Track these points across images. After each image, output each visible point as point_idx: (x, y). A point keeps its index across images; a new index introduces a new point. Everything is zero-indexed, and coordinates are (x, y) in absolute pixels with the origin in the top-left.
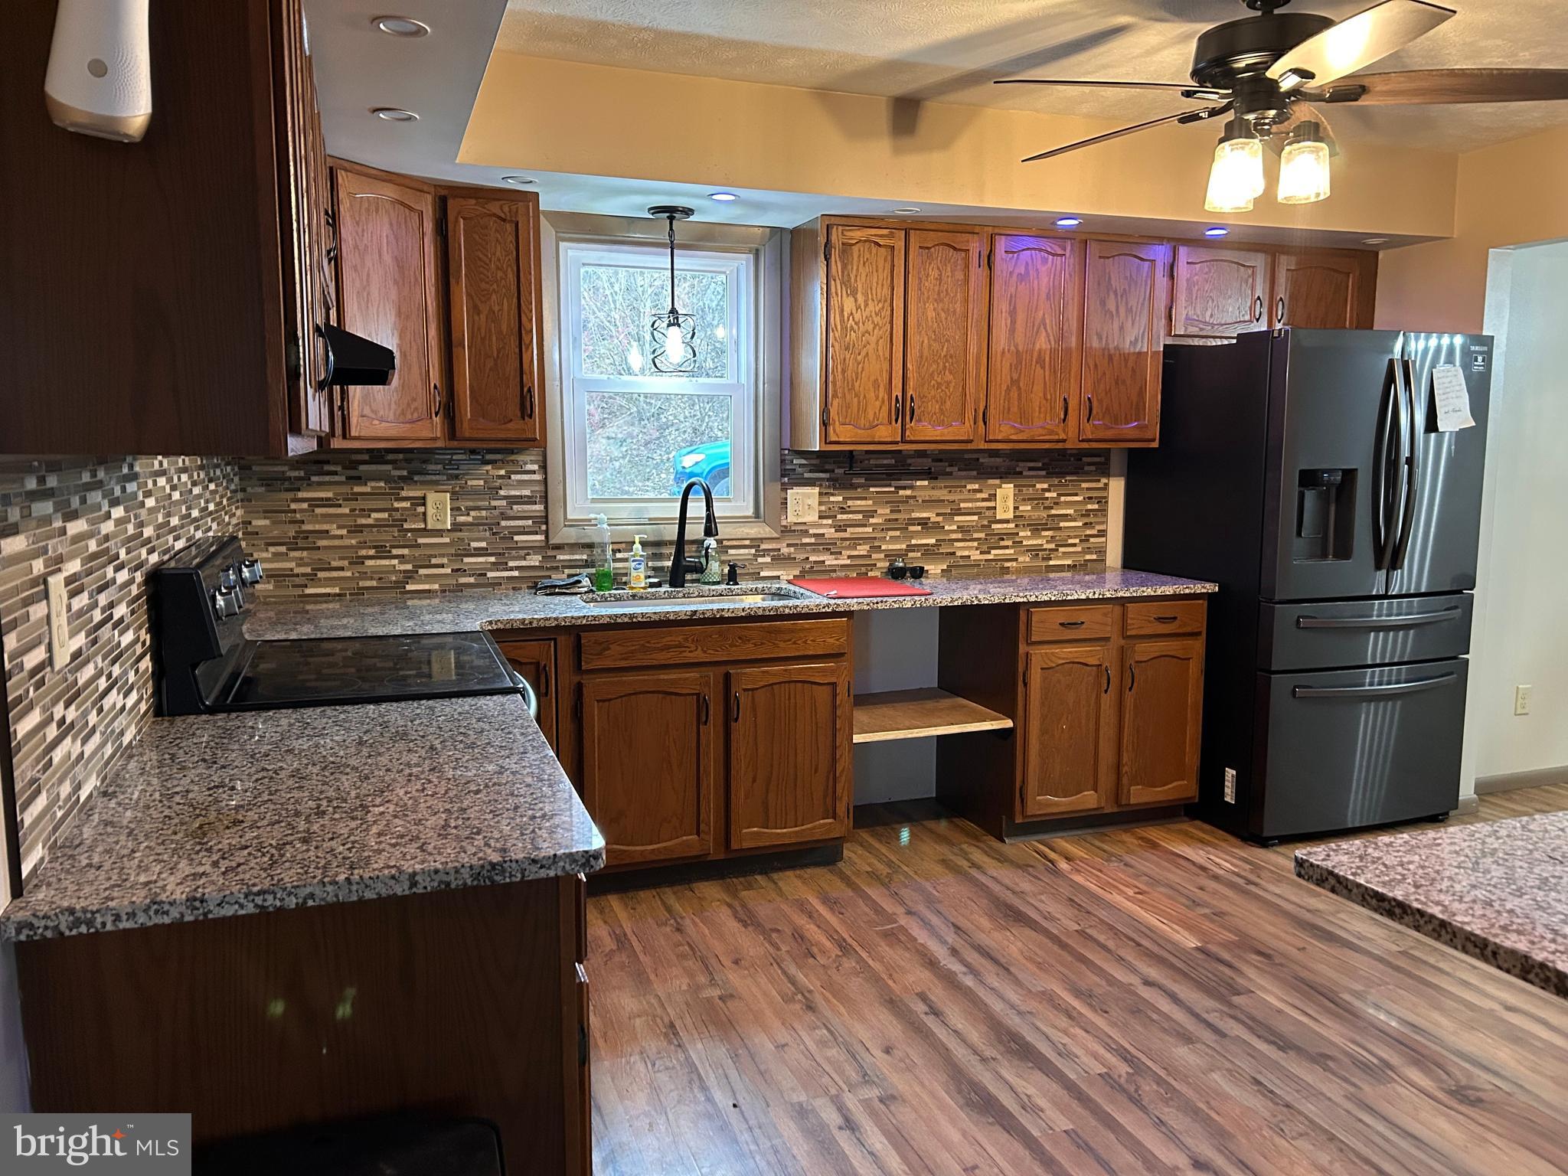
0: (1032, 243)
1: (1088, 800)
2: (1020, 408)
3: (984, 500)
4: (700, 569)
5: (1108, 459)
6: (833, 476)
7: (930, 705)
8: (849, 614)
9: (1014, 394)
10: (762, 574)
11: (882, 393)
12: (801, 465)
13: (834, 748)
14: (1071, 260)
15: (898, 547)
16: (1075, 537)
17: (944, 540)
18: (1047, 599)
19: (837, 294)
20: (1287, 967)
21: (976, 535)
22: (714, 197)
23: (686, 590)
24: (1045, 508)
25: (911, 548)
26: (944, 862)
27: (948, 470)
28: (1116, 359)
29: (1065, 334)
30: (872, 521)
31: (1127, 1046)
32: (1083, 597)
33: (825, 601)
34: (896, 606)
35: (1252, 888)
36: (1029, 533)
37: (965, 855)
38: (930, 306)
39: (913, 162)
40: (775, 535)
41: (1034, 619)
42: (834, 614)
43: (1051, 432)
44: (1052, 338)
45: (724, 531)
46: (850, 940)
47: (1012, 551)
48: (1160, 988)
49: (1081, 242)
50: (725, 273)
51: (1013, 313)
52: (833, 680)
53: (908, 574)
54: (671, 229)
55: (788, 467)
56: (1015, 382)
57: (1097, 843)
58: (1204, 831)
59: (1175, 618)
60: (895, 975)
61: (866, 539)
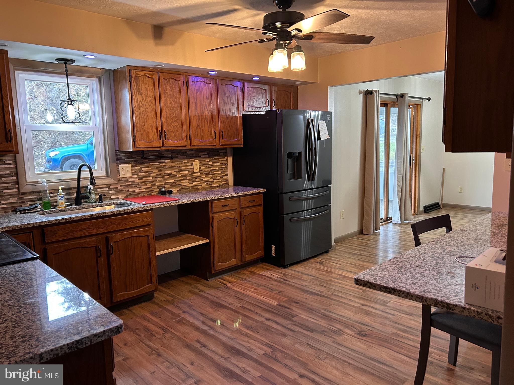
0: (200, 79)
1: (234, 262)
2: (201, 135)
3: (189, 166)
4: (87, 198)
5: (227, 151)
6: (136, 159)
7: (179, 238)
8: (152, 210)
9: (199, 130)
10: (112, 197)
11: (154, 130)
12: (123, 156)
13: (150, 258)
14: (213, 85)
15: (161, 184)
16: (219, 176)
17: (177, 180)
18: (217, 198)
19: (135, 94)
20: (304, 305)
21: (188, 178)
22: (86, 56)
23: (83, 206)
24: (209, 168)
25: (166, 184)
26: (190, 291)
27: (177, 156)
28: (229, 118)
29: (213, 110)
30: (151, 175)
31: (268, 342)
32: (228, 196)
33: (143, 206)
34: (169, 205)
35: (286, 282)
36: (205, 176)
37: (197, 288)
38: (168, 99)
39: (162, 49)
40: (116, 183)
41: (214, 205)
42: (147, 210)
43: (212, 143)
44: (209, 111)
45: (97, 182)
46: (166, 327)
47: (200, 183)
48: (271, 320)
49: (215, 79)
50: (87, 85)
51: (196, 102)
52: (148, 234)
53: (167, 193)
54: (66, 67)
55: (118, 157)
56: (198, 126)
57: (237, 276)
58: (267, 266)
59: (254, 201)
60: (186, 336)
61: (150, 182)
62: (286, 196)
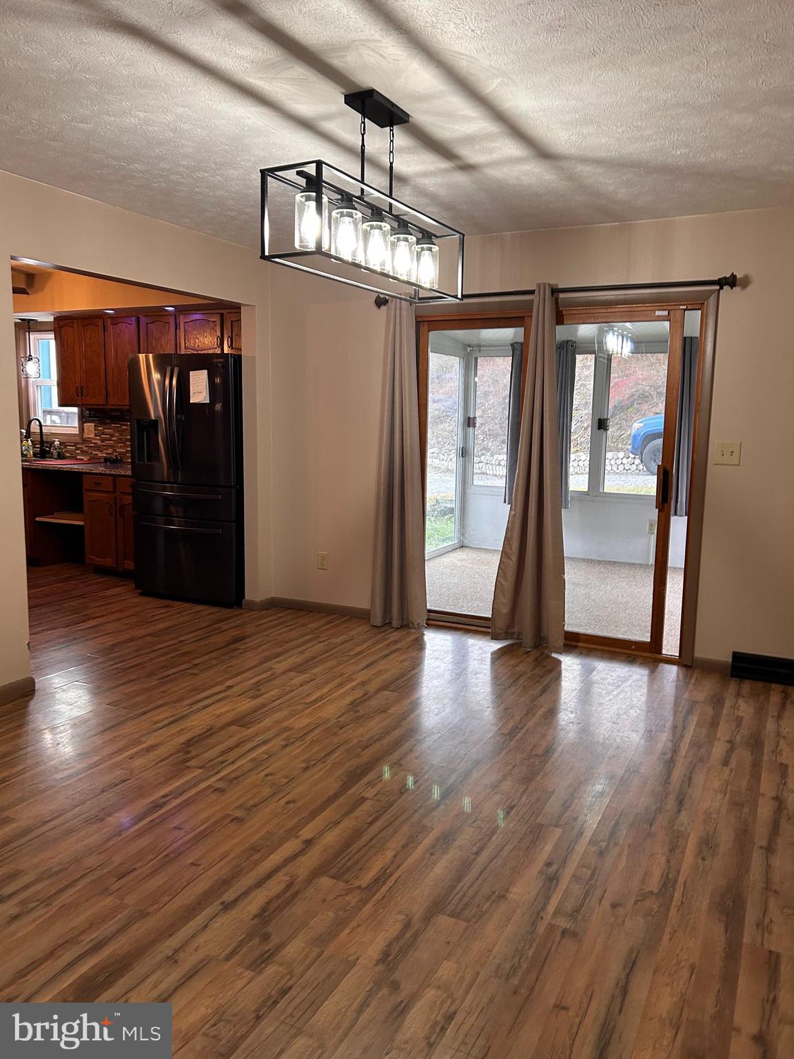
0: (121, 320)
1: (109, 562)
2: (121, 391)
6: (99, 419)
10: (78, 457)
11: (74, 385)
14: (134, 326)
15: (121, 450)
19: (59, 347)
30: (113, 439)
38: (88, 349)
55: (84, 415)
61: (111, 446)
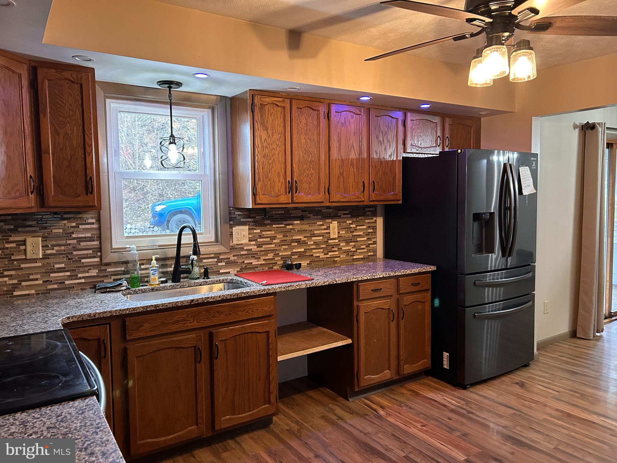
0: (347, 108)
1: (387, 375)
2: (344, 186)
3: (325, 229)
4: (189, 272)
5: (376, 209)
6: (255, 220)
8: (274, 294)
9: (341, 180)
10: (221, 271)
11: (282, 179)
12: (239, 215)
13: (269, 366)
14: (364, 117)
15: (287, 253)
16: (364, 245)
17: (308, 249)
18: (366, 278)
19: (258, 129)
21: (322, 246)
22: (197, 75)
23: (182, 284)
24: (351, 232)
25: (293, 254)
26: (324, 417)
27: (309, 215)
28: (383, 163)
29: (363, 152)
30: (274, 241)
32: (381, 276)
33: (263, 288)
34: (298, 287)
36: (345, 244)
37: (332, 411)
38: (303, 137)
39: (299, 63)
40: (228, 251)
41: (361, 288)
42: (268, 294)
43: (358, 197)
44: (356, 153)
45: (202, 250)
47: (337, 253)
49: (367, 108)
50: (196, 118)
51: (339, 141)
52: (268, 329)
53: (294, 267)
54: (170, 93)
55: (232, 216)
56: (341, 174)
57: (392, 396)
58: (436, 383)
59: (419, 283)
61: (272, 251)
62: (470, 279)
